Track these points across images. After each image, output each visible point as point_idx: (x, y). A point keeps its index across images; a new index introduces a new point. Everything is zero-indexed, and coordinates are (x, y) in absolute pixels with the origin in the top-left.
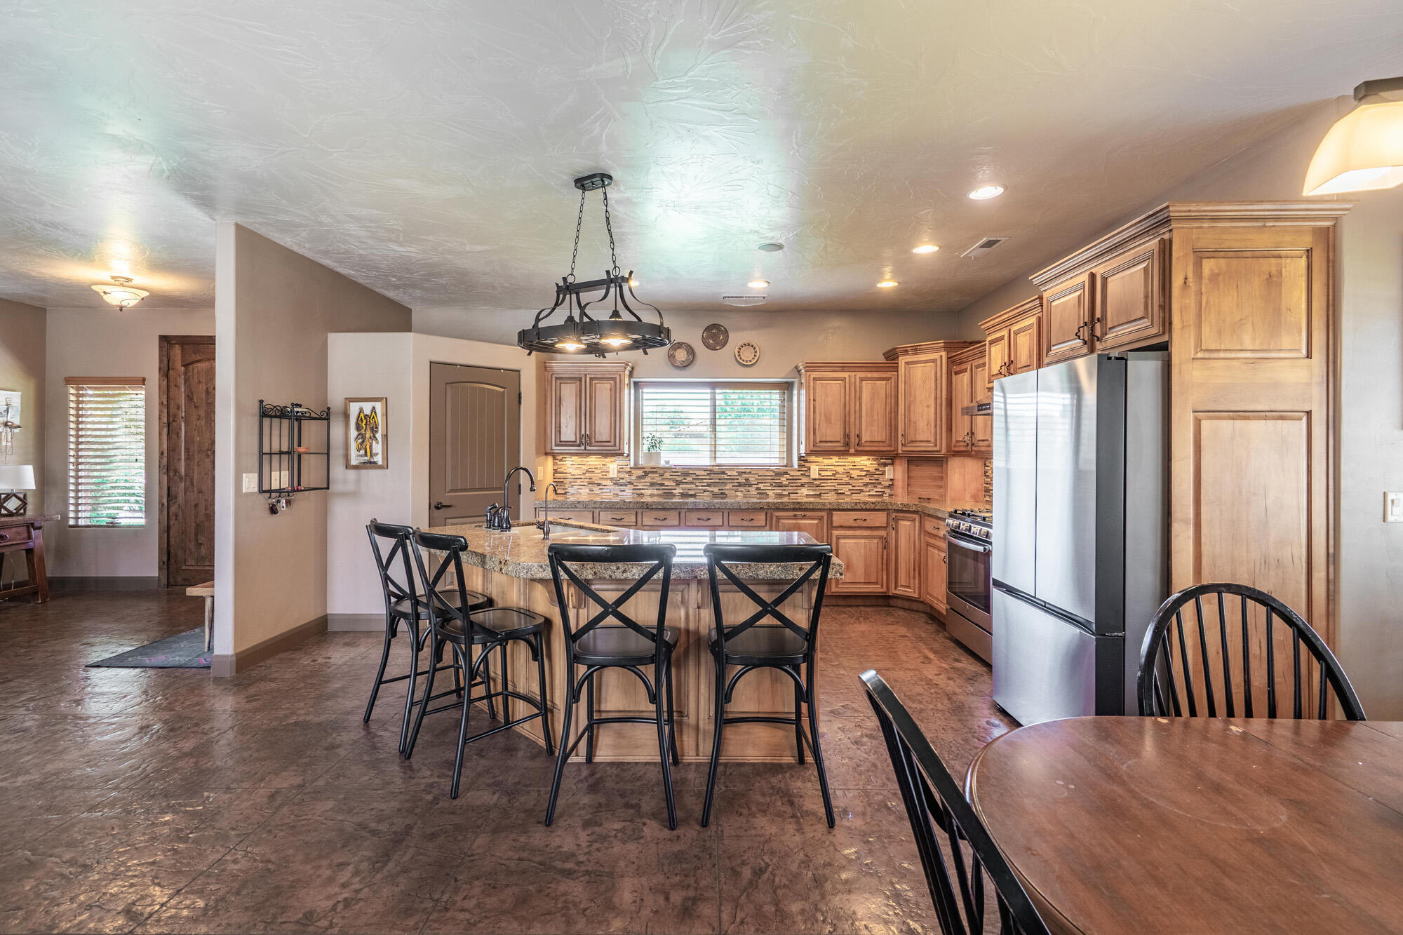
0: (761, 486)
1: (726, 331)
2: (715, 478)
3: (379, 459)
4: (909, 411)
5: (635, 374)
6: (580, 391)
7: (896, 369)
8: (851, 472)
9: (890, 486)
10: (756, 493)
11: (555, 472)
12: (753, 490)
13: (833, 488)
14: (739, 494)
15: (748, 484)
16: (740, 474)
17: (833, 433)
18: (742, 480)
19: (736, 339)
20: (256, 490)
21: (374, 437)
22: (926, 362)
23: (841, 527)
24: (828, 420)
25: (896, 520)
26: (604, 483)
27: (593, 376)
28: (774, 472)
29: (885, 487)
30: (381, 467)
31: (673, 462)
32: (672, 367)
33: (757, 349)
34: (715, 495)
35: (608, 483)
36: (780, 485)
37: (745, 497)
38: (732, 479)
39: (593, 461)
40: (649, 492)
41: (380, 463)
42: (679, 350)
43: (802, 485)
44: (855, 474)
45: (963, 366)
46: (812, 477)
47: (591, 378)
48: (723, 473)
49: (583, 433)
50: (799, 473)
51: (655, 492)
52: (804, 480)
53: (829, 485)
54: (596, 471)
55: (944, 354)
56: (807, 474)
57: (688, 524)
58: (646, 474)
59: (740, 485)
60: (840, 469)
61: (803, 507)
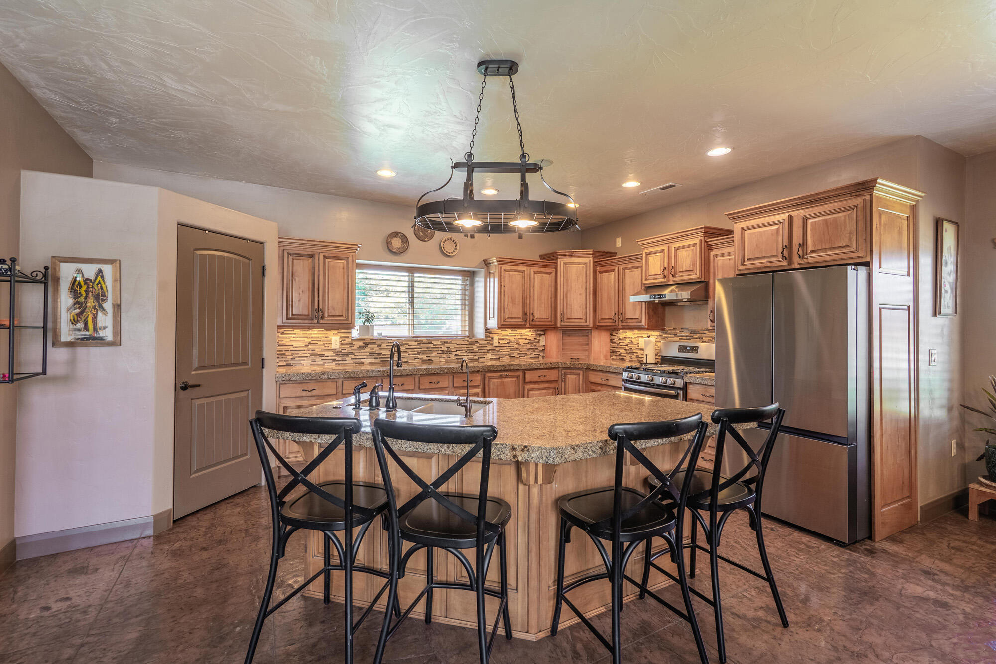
0: (458, 352)
2: (424, 347)
4: (567, 297)
6: (313, 268)
7: (556, 267)
8: (519, 340)
9: (543, 350)
10: (455, 358)
12: (452, 356)
13: (508, 353)
14: (442, 360)
15: (449, 351)
16: (444, 343)
17: (516, 312)
18: (444, 348)
21: (101, 307)
22: (579, 263)
23: (531, 382)
24: (513, 301)
25: (565, 374)
26: (326, 354)
27: (326, 254)
28: (468, 341)
29: (540, 351)
30: (111, 344)
31: (385, 334)
32: (388, 252)
33: (458, 243)
34: (424, 361)
35: (331, 353)
36: (472, 352)
37: (447, 362)
38: (437, 348)
39: (315, 333)
40: (369, 360)
41: (109, 338)
42: (395, 238)
43: (488, 351)
44: (522, 342)
45: (611, 268)
46: (494, 345)
47: (325, 257)
48: (430, 343)
49: (316, 307)
50: (486, 342)
51: (374, 360)
52: (489, 347)
53: (505, 351)
54: (319, 343)
55: (591, 259)
56: (491, 342)
57: (421, 387)
58: (366, 345)
59: (443, 352)
60: (512, 339)
61: (507, 368)
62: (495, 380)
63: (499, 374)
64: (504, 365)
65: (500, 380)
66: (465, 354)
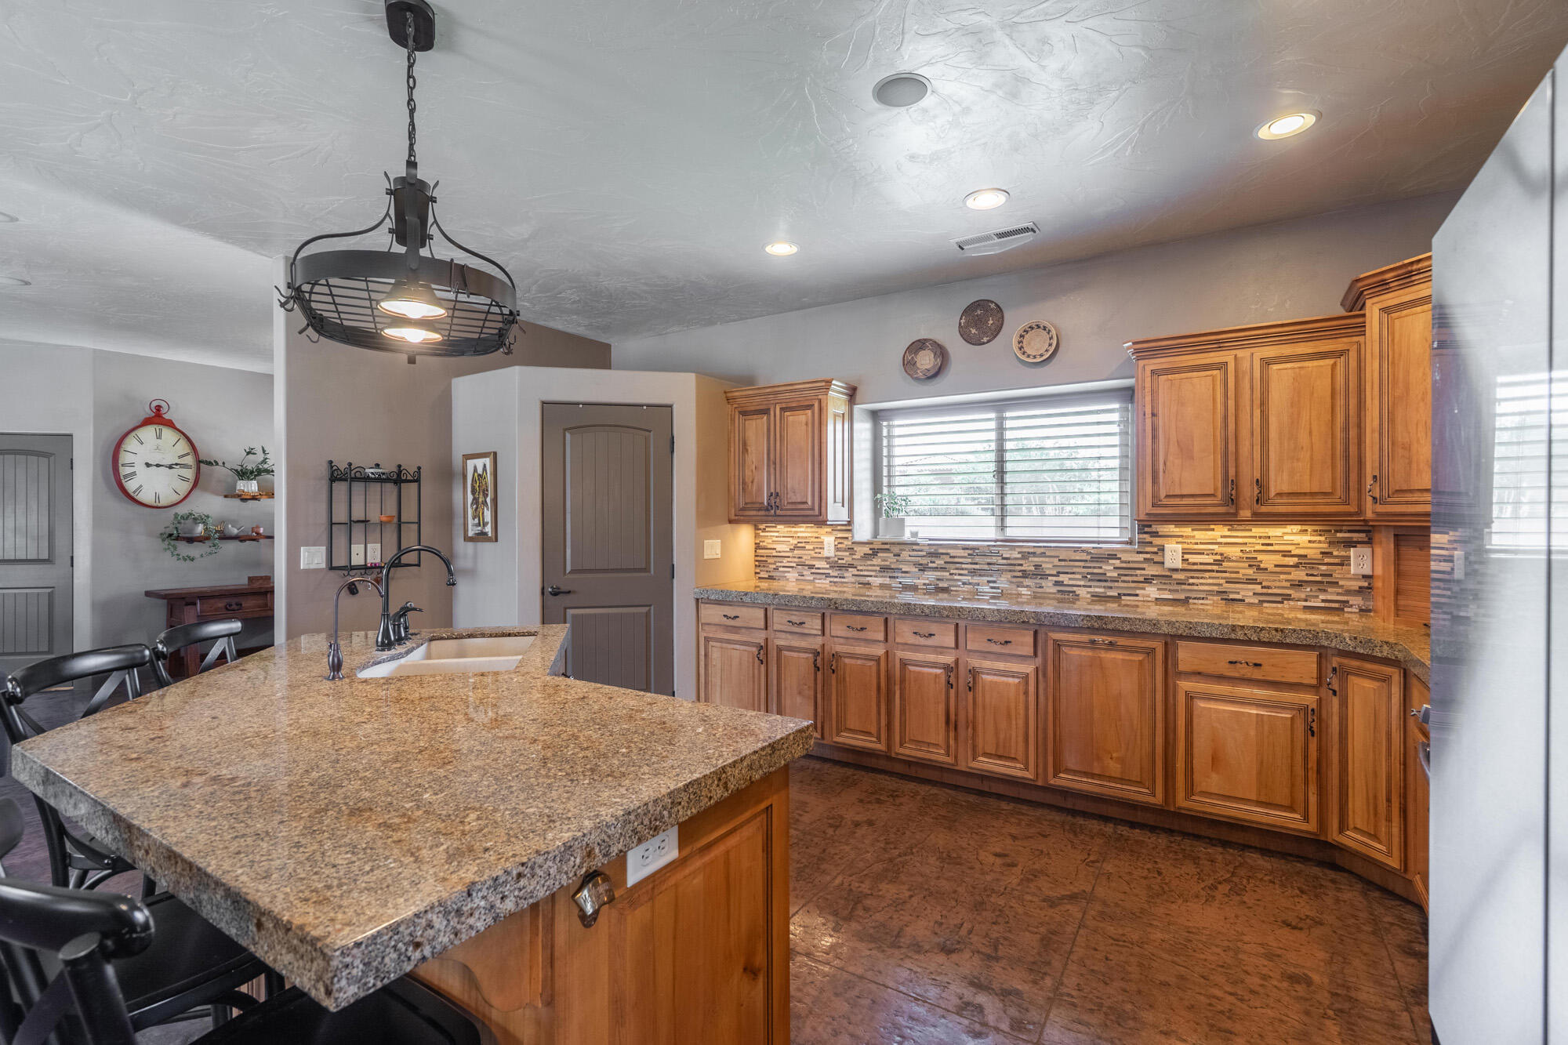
0: (1063, 578)
1: (999, 309)
3: (488, 529)
5: (859, 396)
6: (768, 430)
7: (1361, 329)
8: (1260, 557)
9: (1363, 591)
10: (1054, 590)
11: (758, 547)
12: (1049, 586)
13: (1216, 588)
14: (1024, 591)
15: (1039, 573)
16: (1025, 556)
17: (1199, 478)
18: (1028, 566)
19: (1015, 321)
20: (323, 566)
21: (486, 501)
23: (1198, 674)
24: (1186, 451)
25: (1342, 673)
26: (818, 564)
27: (784, 405)
28: (1089, 553)
29: (1348, 592)
30: (489, 540)
31: (921, 535)
33: (1054, 332)
35: (823, 564)
36: (1102, 578)
38: (1011, 565)
40: (878, 581)
41: (491, 533)
42: (922, 353)
43: (1148, 580)
44: (1268, 561)
46: (1168, 564)
47: (782, 409)
50: (1141, 557)
51: (887, 581)
52: (1151, 570)
53: (1206, 583)
54: (808, 547)
56: (1157, 558)
58: (875, 553)
59: (1025, 575)
60: (1234, 552)
61: (1110, 627)
62: (1075, 652)
63: (1085, 638)
64: (1100, 618)
65: (1090, 653)
66: (1082, 583)
